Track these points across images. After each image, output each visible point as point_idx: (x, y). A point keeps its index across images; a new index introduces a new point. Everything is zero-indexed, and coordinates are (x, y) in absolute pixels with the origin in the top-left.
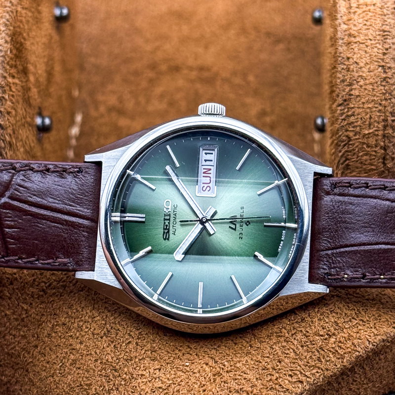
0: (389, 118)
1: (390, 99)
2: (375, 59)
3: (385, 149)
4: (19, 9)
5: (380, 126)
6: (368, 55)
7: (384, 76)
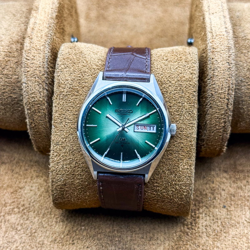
0: (231, 86)
1: (231, 77)
2: (225, 59)
3: (228, 100)
4: (55, 37)
5: (226, 89)
6: (222, 57)
7: (229, 67)
